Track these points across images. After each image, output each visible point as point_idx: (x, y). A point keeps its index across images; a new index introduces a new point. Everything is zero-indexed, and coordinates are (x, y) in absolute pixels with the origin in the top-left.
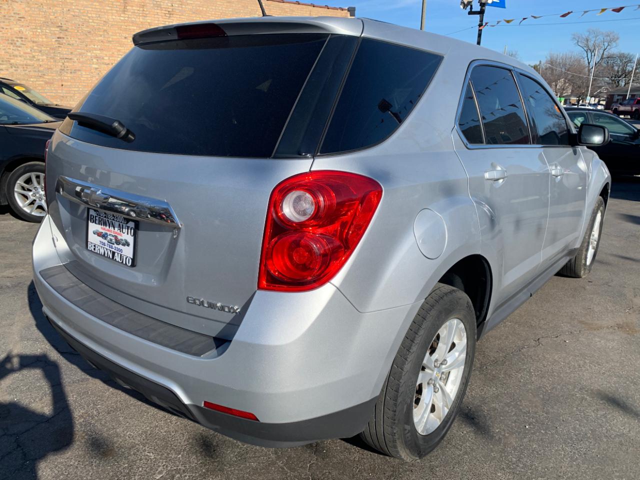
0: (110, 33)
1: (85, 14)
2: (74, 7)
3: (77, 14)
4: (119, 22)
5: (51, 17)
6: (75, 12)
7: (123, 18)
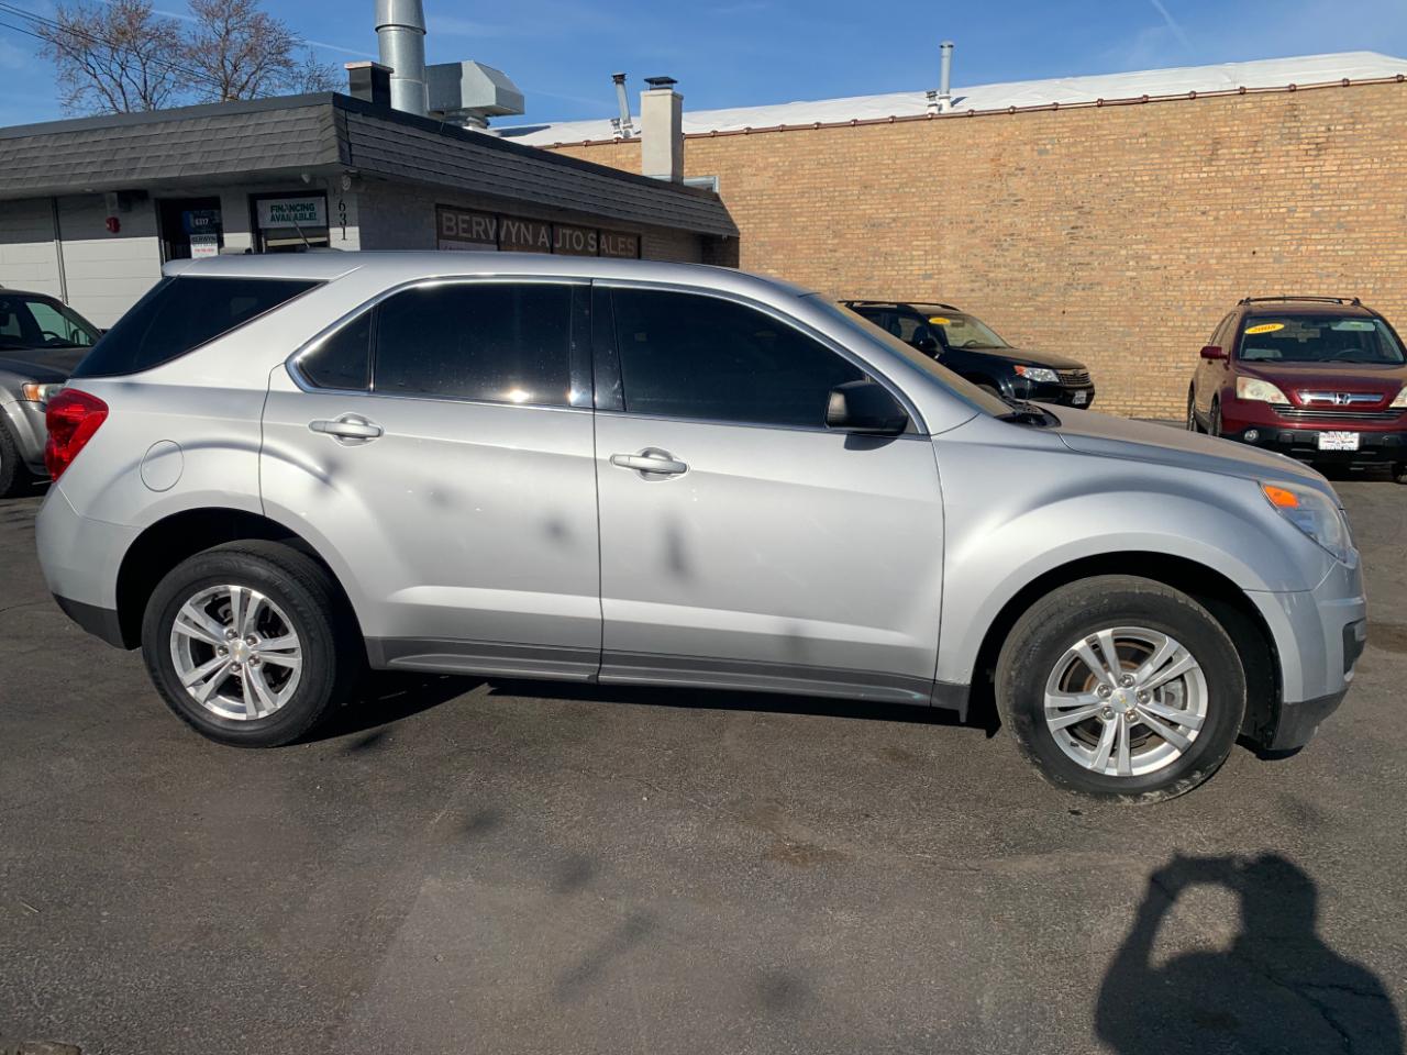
0: (1173, 208)
1: (1128, 179)
2: (1110, 169)
3: (1113, 180)
4: (1196, 183)
5: (1067, 193)
6: (1110, 177)
7: (1205, 175)
